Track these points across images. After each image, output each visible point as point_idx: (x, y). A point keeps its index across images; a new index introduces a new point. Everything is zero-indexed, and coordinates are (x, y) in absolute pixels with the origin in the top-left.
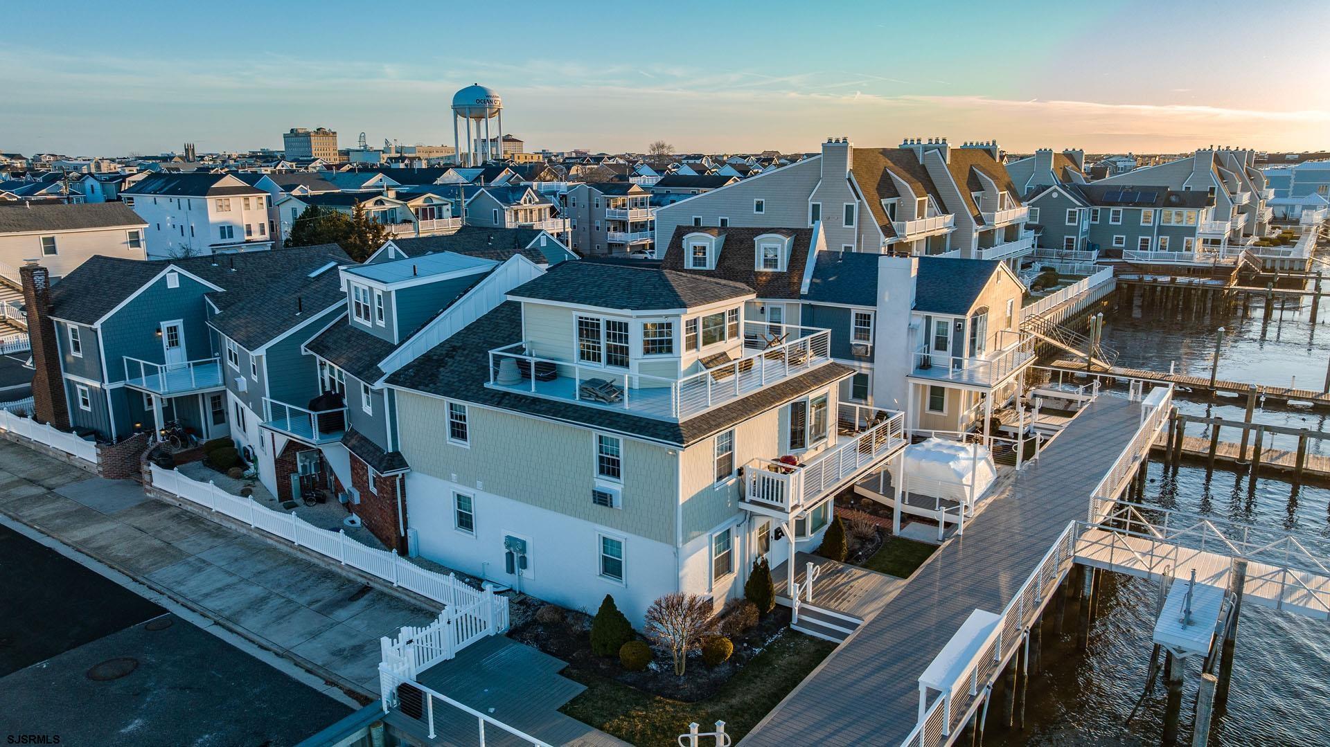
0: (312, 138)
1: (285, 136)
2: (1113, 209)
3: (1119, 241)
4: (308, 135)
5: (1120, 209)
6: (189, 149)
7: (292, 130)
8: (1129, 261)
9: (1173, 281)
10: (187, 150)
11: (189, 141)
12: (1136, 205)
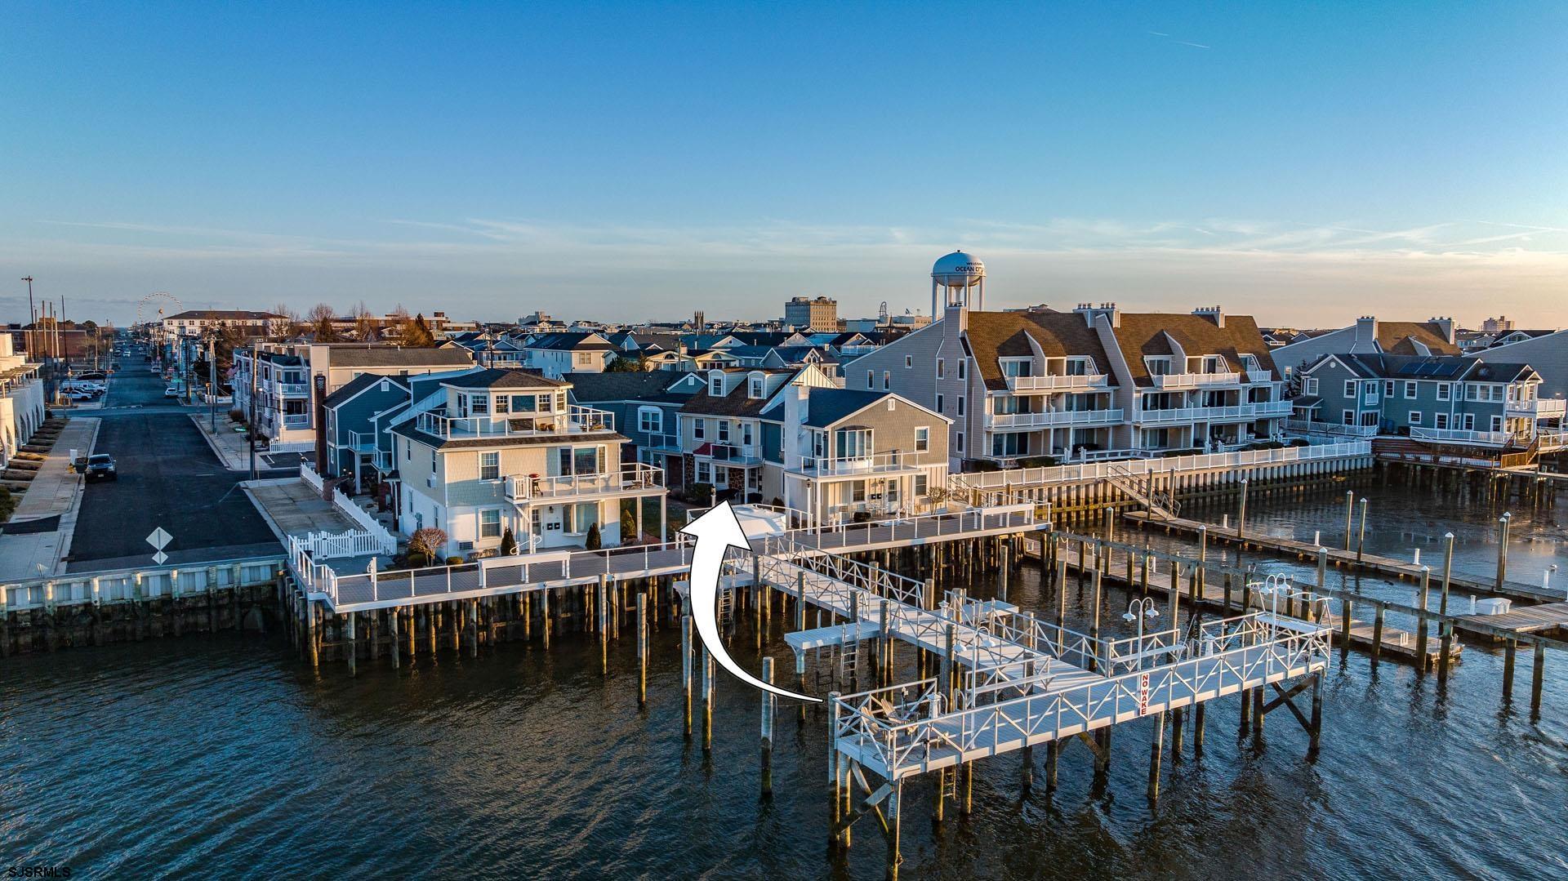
0: (812, 307)
1: (787, 305)
2: (1408, 381)
3: (1415, 417)
4: (808, 304)
5: (1415, 381)
6: (699, 317)
7: (794, 299)
8: (1417, 440)
9: (1436, 460)
10: (696, 318)
11: (699, 309)
12: (1433, 377)
